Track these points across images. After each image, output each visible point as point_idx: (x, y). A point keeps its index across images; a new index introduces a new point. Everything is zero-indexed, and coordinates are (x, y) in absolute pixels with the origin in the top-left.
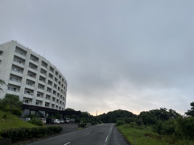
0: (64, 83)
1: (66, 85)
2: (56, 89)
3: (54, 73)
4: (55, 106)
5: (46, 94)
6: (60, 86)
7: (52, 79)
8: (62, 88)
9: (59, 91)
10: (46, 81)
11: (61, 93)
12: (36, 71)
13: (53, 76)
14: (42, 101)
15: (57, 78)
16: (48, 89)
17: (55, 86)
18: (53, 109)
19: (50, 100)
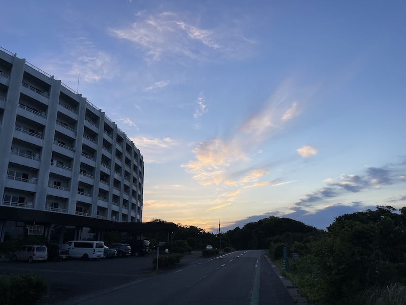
0: (133, 155)
1: (139, 162)
2: (110, 169)
3: (99, 128)
4: (109, 213)
5: (79, 179)
6: (121, 161)
7: (95, 143)
8: (127, 168)
9: (119, 174)
10: (76, 147)
11: (126, 179)
12: (45, 119)
13: (97, 134)
14: (68, 199)
15: (109, 140)
16: (83, 169)
17: (106, 161)
18: (104, 218)
19: (92, 197)
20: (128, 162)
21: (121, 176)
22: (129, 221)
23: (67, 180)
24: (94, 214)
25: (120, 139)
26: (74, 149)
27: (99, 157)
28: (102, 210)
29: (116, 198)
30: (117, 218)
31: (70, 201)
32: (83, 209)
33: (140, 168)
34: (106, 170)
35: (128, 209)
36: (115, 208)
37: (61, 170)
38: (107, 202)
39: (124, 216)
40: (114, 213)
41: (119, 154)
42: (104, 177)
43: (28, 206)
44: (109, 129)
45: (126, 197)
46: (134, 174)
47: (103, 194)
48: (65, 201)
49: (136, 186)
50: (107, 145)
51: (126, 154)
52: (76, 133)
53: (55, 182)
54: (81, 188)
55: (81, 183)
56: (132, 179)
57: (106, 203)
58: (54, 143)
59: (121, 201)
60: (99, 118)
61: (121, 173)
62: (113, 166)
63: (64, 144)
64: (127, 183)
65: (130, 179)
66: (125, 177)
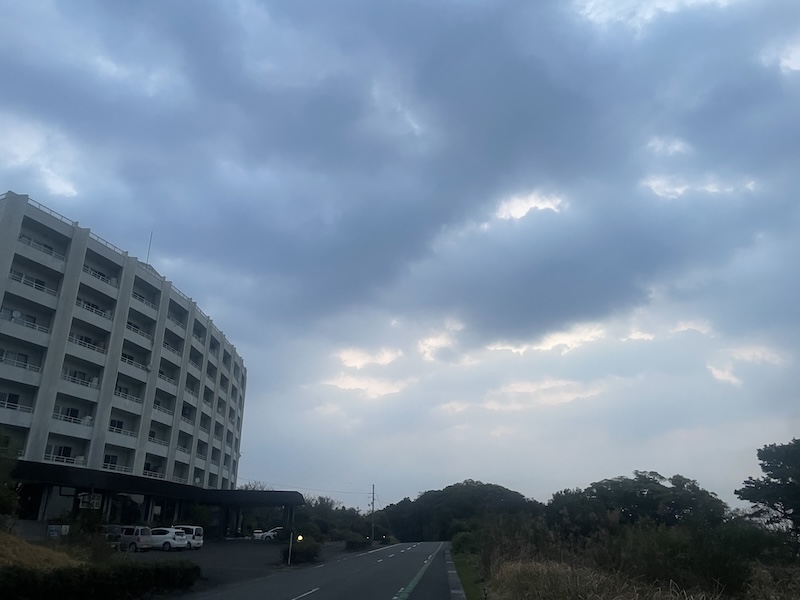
0: (232, 369)
2: (197, 397)
3: (185, 329)
4: (191, 472)
5: (152, 418)
6: (214, 382)
7: (179, 355)
8: (221, 394)
9: (210, 404)
10: (151, 363)
11: (219, 412)
12: (110, 322)
13: (183, 340)
14: (134, 450)
15: (200, 348)
16: (158, 399)
17: (192, 383)
18: (182, 482)
19: (168, 445)
20: (224, 381)
21: (212, 407)
22: (219, 488)
23: (134, 419)
24: (169, 475)
25: (214, 345)
26: (148, 367)
27: (183, 378)
28: (181, 467)
29: (202, 445)
30: (202, 481)
31: (137, 454)
32: (151, 467)
33: (240, 391)
34: (191, 399)
35: (218, 465)
36: (200, 464)
37: (127, 402)
38: (189, 453)
39: (213, 477)
40: (199, 472)
41: (211, 370)
42: (188, 411)
43: (78, 463)
44: (200, 330)
45: (217, 444)
46: (231, 403)
47: (185, 439)
48: (128, 453)
49: (233, 424)
50: (196, 357)
51: (222, 369)
52: (152, 344)
54: (154, 430)
55: (154, 423)
56: (227, 412)
57: (188, 455)
58: (122, 360)
60: (187, 312)
61: (212, 403)
62: (201, 392)
63: (131, 358)
64: (221, 420)
65: (224, 412)
66: (218, 407)
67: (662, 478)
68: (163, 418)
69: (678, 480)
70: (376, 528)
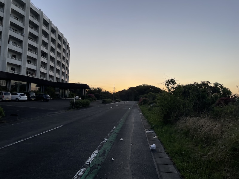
0: (63, 42)
1: (66, 47)
2: (48, 50)
3: (39, 22)
4: (48, 76)
5: (28, 54)
6: (55, 45)
7: (37, 32)
9: (54, 53)
10: (24, 33)
11: (58, 57)
12: (3, 13)
13: (38, 26)
15: (47, 31)
16: (29, 48)
17: (45, 44)
18: (45, 79)
19: (36, 66)
20: (59, 46)
21: (55, 54)
22: (61, 81)
23: (20, 54)
24: (38, 76)
25: (54, 31)
26: (23, 34)
27: (40, 41)
28: (43, 74)
29: (52, 68)
30: (53, 79)
31: (22, 67)
32: (31, 73)
33: (67, 51)
34: (45, 50)
35: (60, 75)
36: (51, 73)
37: (15, 47)
38: (47, 69)
39: (57, 79)
40: (51, 76)
41: (53, 41)
42: (44, 54)
44: (46, 23)
45: (59, 68)
46: (64, 54)
47: (44, 65)
48: (19, 67)
49: (65, 62)
50: (45, 34)
51: (58, 41)
52: (24, 24)
53: (12, 55)
54: (29, 59)
55: (29, 57)
56: (62, 57)
57: (46, 70)
58: (10, 30)
59: (55, 70)
60: (39, 15)
61: (55, 53)
62: (49, 48)
63: (17, 31)
64: (59, 60)
65: (60, 57)
66: (57, 55)
67: (210, 83)
68: (33, 55)
69: (216, 84)
70: (115, 97)
